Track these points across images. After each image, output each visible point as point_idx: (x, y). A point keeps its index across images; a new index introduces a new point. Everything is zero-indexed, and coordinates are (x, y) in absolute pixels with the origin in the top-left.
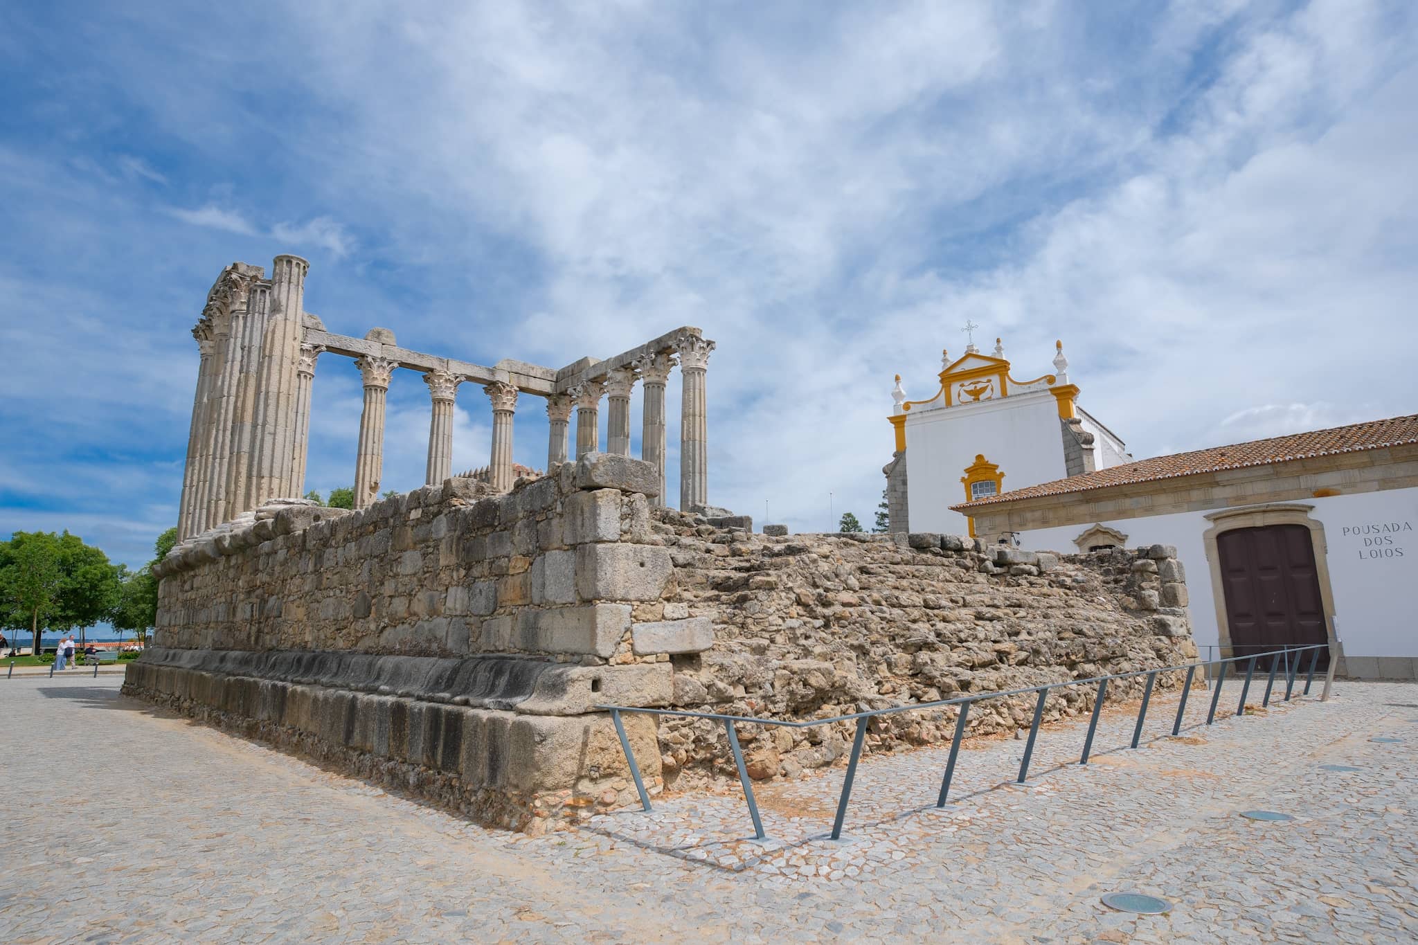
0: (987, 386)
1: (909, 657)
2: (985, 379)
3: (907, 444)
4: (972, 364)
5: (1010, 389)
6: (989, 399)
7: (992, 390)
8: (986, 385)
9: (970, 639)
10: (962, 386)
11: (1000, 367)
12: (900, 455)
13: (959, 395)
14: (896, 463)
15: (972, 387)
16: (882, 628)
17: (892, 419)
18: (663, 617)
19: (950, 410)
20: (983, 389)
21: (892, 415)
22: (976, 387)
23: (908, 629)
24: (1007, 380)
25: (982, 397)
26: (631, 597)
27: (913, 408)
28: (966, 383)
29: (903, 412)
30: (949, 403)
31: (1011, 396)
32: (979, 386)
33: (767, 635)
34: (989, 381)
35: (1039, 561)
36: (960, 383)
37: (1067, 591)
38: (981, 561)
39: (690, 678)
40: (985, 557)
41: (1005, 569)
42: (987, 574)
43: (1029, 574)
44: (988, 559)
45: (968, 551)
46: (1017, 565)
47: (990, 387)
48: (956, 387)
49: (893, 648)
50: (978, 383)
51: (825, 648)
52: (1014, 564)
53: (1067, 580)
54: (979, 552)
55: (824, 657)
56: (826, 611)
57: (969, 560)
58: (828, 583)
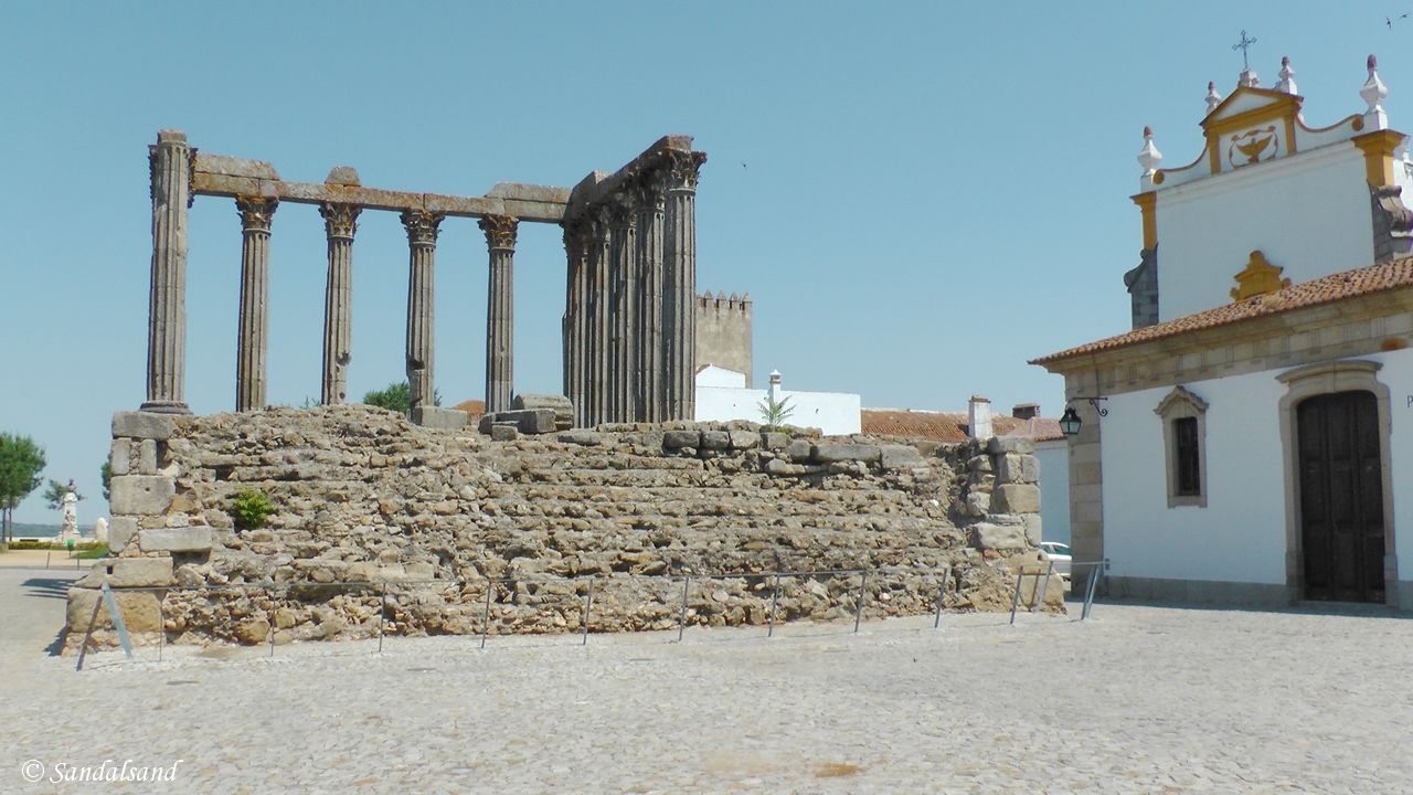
0: (1270, 138)
1: (505, 562)
2: (1265, 126)
3: (1160, 239)
4: (1247, 102)
5: (1303, 140)
6: (1272, 158)
7: (1276, 143)
8: (1267, 135)
9: (590, 548)
10: (1235, 139)
11: (1288, 106)
12: (1150, 254)
13: (1231, 155)
14: (1142, 268)
15: (1247, 141)
16: (474, 536)
17: (1137, 199)
18: (166, 526)
19: (1219, 179)
20: (1265, 143)
21: (1138, 192)
22: (1253, 140)
23: (511, 536)
24: (1296, 125)
25: (1263, 155)
26: (138, 511)
27: (1169, 179)
28: (1241, 133)
29: (1151, 186)
30: (1216, 168)
31: (1306, 151)
32: (1259, 137)
33: (331, 539)
34: (1272, 129)
35: (881, 456)
36: (1232, 135)
37: (902, 492)
38: (764, 461)
39: (191, 568)
40: (770, 454)
41: (824, 467)
42: (771, 474)
43: (848, 472)
44: (777, 457)
45: (743, 449)
46: (837, 461)
47: (1273, 139)
48: (1226, 142)
49: (490, 553)
50: (1256, 132)
51: (396, 551)
52: (834, 461)
53: (905, 480)
54: (767, 449)
55: (394, 559)
56: (409, 519)
57: (740, 459)
58: (423, 494)
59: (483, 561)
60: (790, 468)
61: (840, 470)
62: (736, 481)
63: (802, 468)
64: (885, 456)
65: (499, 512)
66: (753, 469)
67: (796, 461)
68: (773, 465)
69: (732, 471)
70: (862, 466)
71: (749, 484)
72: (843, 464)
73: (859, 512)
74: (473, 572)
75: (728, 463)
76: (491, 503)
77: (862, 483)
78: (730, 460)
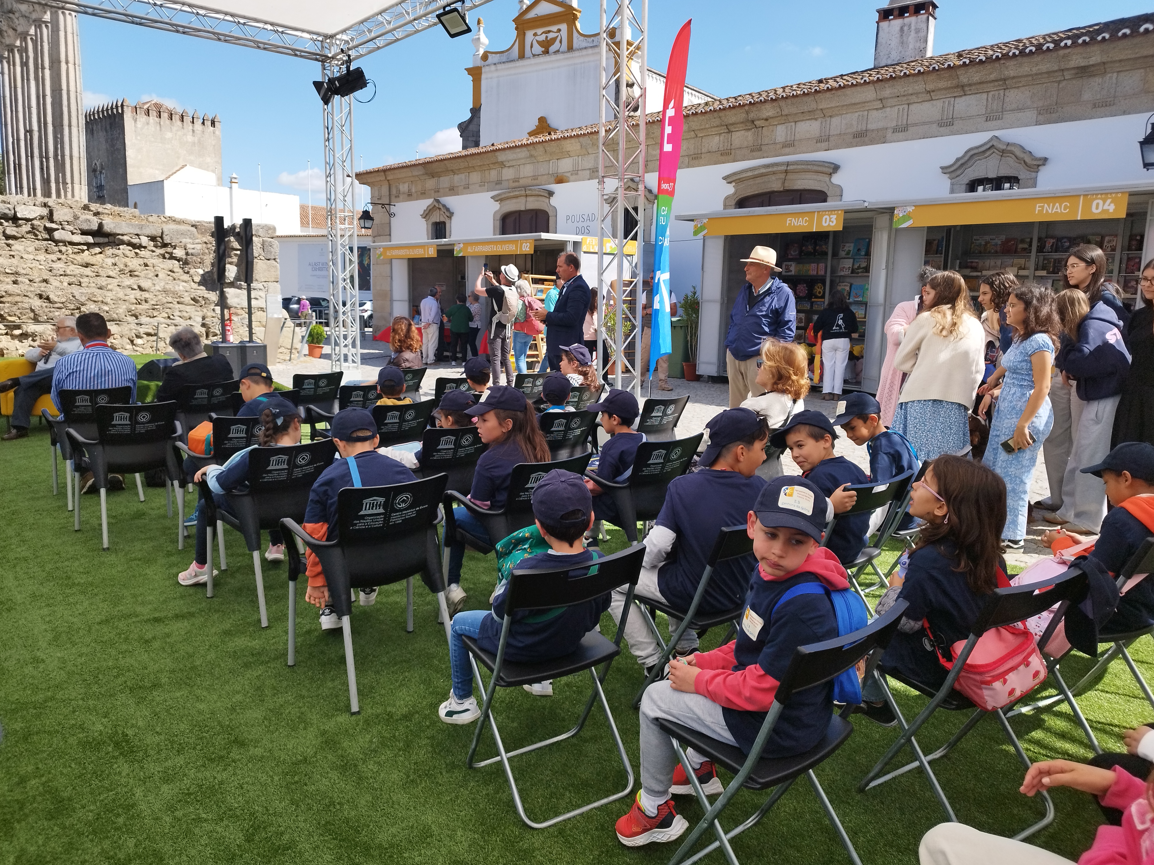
0: (557, 37)
2: (554, 28)
3: (483, 101)
4: (543, 9)
5: (578, 42)
7: (561, 42)
8: (556, 35)
10: (535, 35)
11: (570, 15)
12: (476, 112)
14: (471, 120)
17: (470, 71)
20: (554, 40)
24: (574, 30)
27: (491, 59)
28: (539, 31)
30: (522, 54)
31: (575, 50)
34: (559, 30)
35: (162, 233)
36: (533, 32)
37: (176, 262)
38: (50, 231)
40: (54, 226)
41: (111, 239)
42: (57, 242)
43: (129, 244)
44: (63, 229)
45: (27, 220)
46: (123, 235)
47: (559, 38)
48: (529, 35)
50: (549, 32)
52: (119, 234)
53: (179, 253)
54: (52, 221)
57: (27, 228)
60: (78, 238)
61: (123, 243)
62: (17, 245)
63: (90, 239)
64: (165, 233)
66: (40, 237)
67: (84, 233)
68: (57, 235)
69: (15, 238)
70: (144, 241)
71: (31, 249)
72: (126, 238)
73: (131, 275)
75: (11, 230)
77: (143, 253)
78: (15, 229)
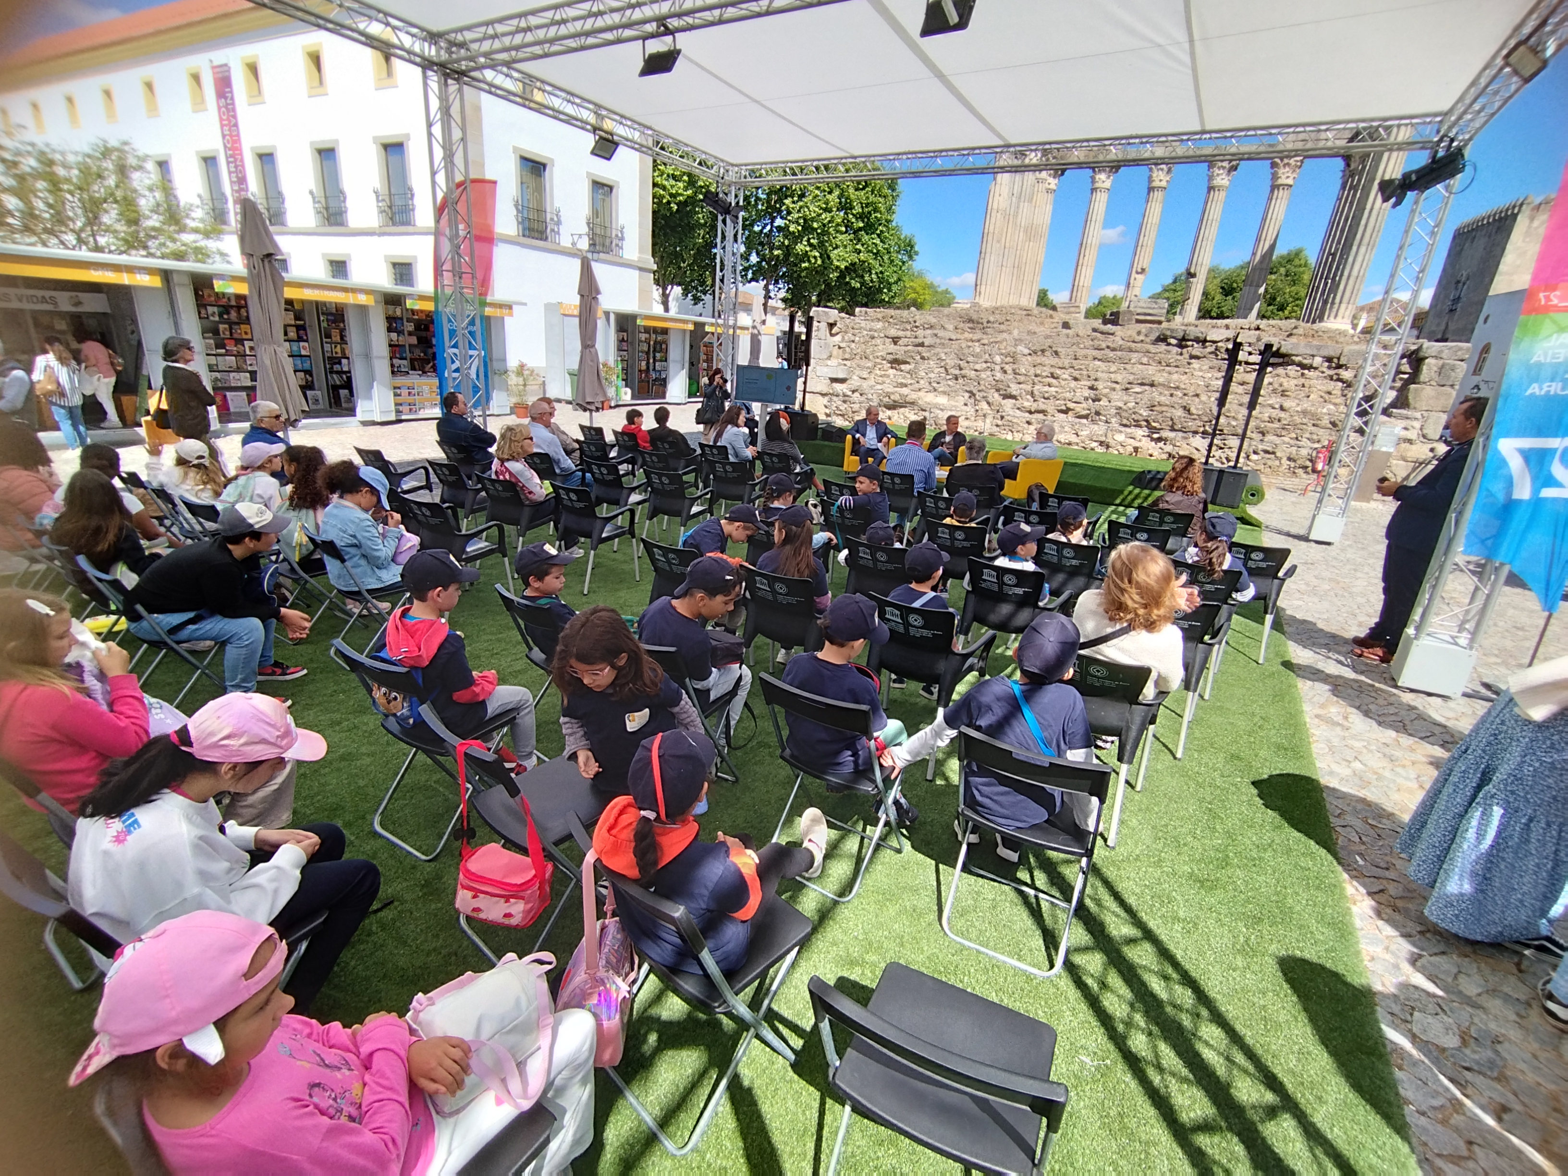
18: (827, 365)
35: (1345, 353)
37: (1340, 384)
39: (838, 387)
41: (1286, 359)
42: (1237, 362)
43: (1300, 364)
44: (1243, 350)
45: (1214, 342)
46: (1296, 355)
49: (996, 395)
51: (947, 389)
52: (1293, 355)
53: (1349, 374)
55: (944, 393)
56: (957, 372)
58: (970, 359)
59: (990, 400)
61: (1294, 363)
62: (1196, 364)
65: (1010, 371)
68: (1240, 355)
69: (1197, 358)
74: (984, 405)
75: (1196, 351)
76: (1008, 368)
